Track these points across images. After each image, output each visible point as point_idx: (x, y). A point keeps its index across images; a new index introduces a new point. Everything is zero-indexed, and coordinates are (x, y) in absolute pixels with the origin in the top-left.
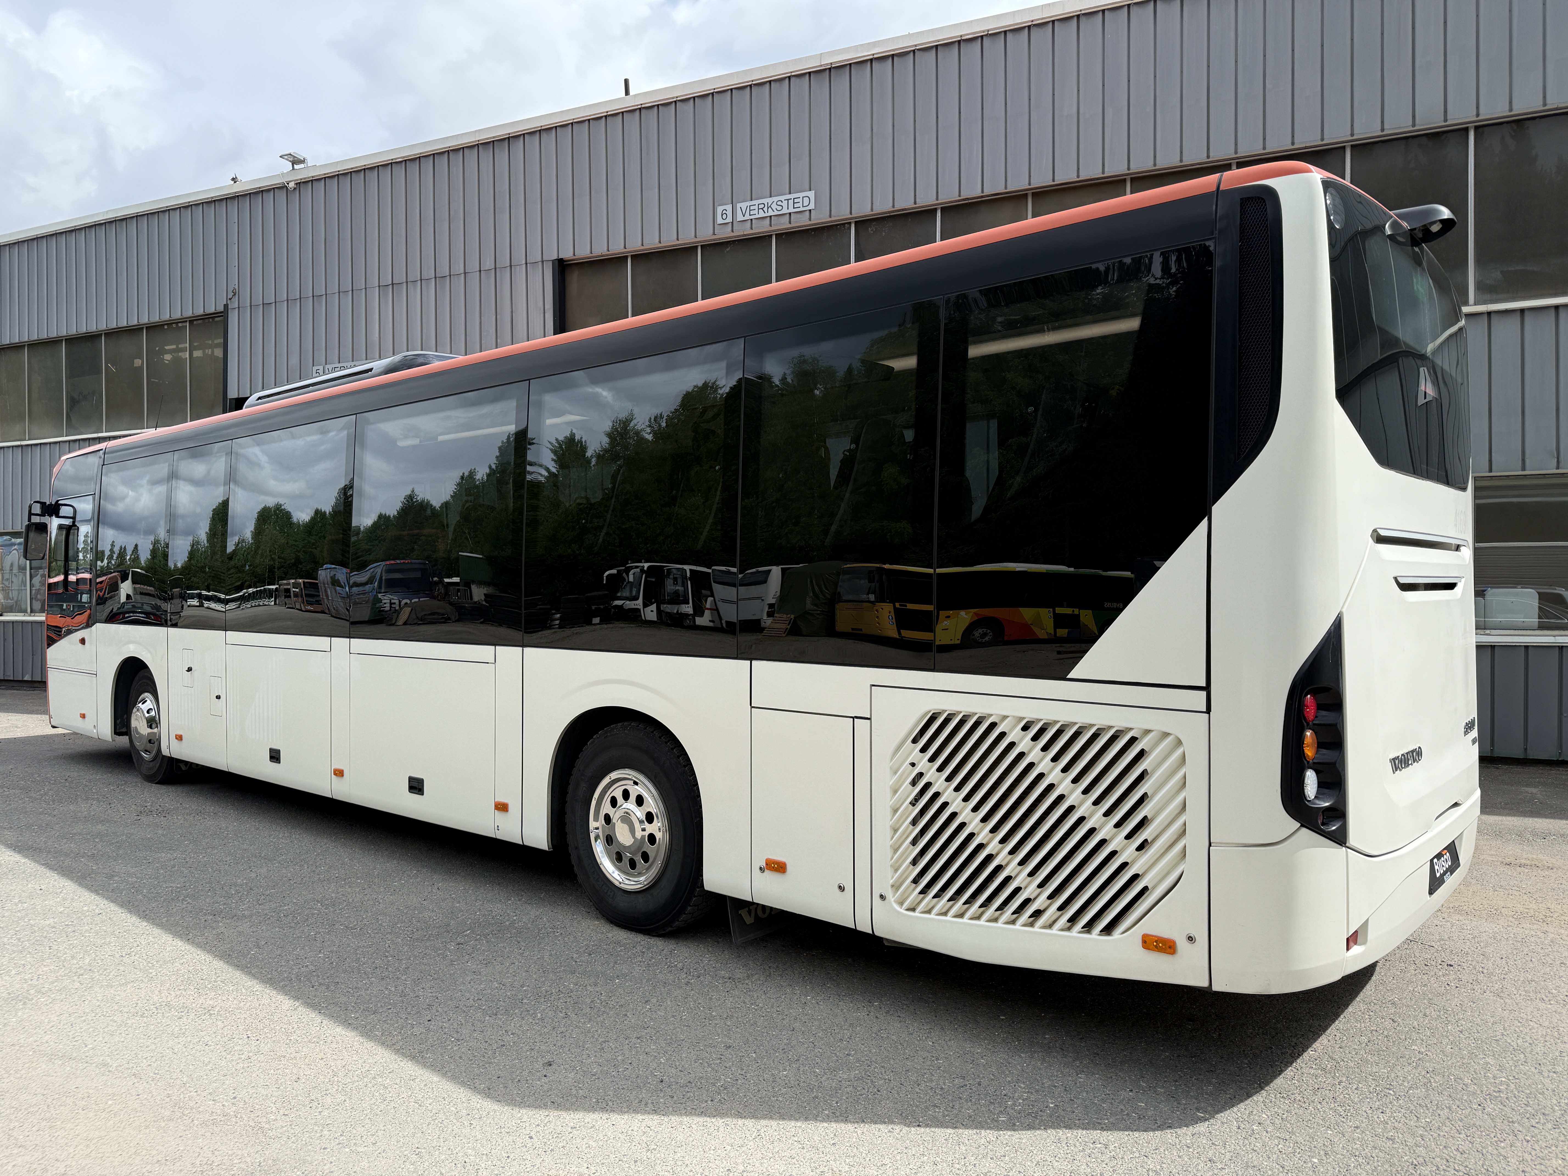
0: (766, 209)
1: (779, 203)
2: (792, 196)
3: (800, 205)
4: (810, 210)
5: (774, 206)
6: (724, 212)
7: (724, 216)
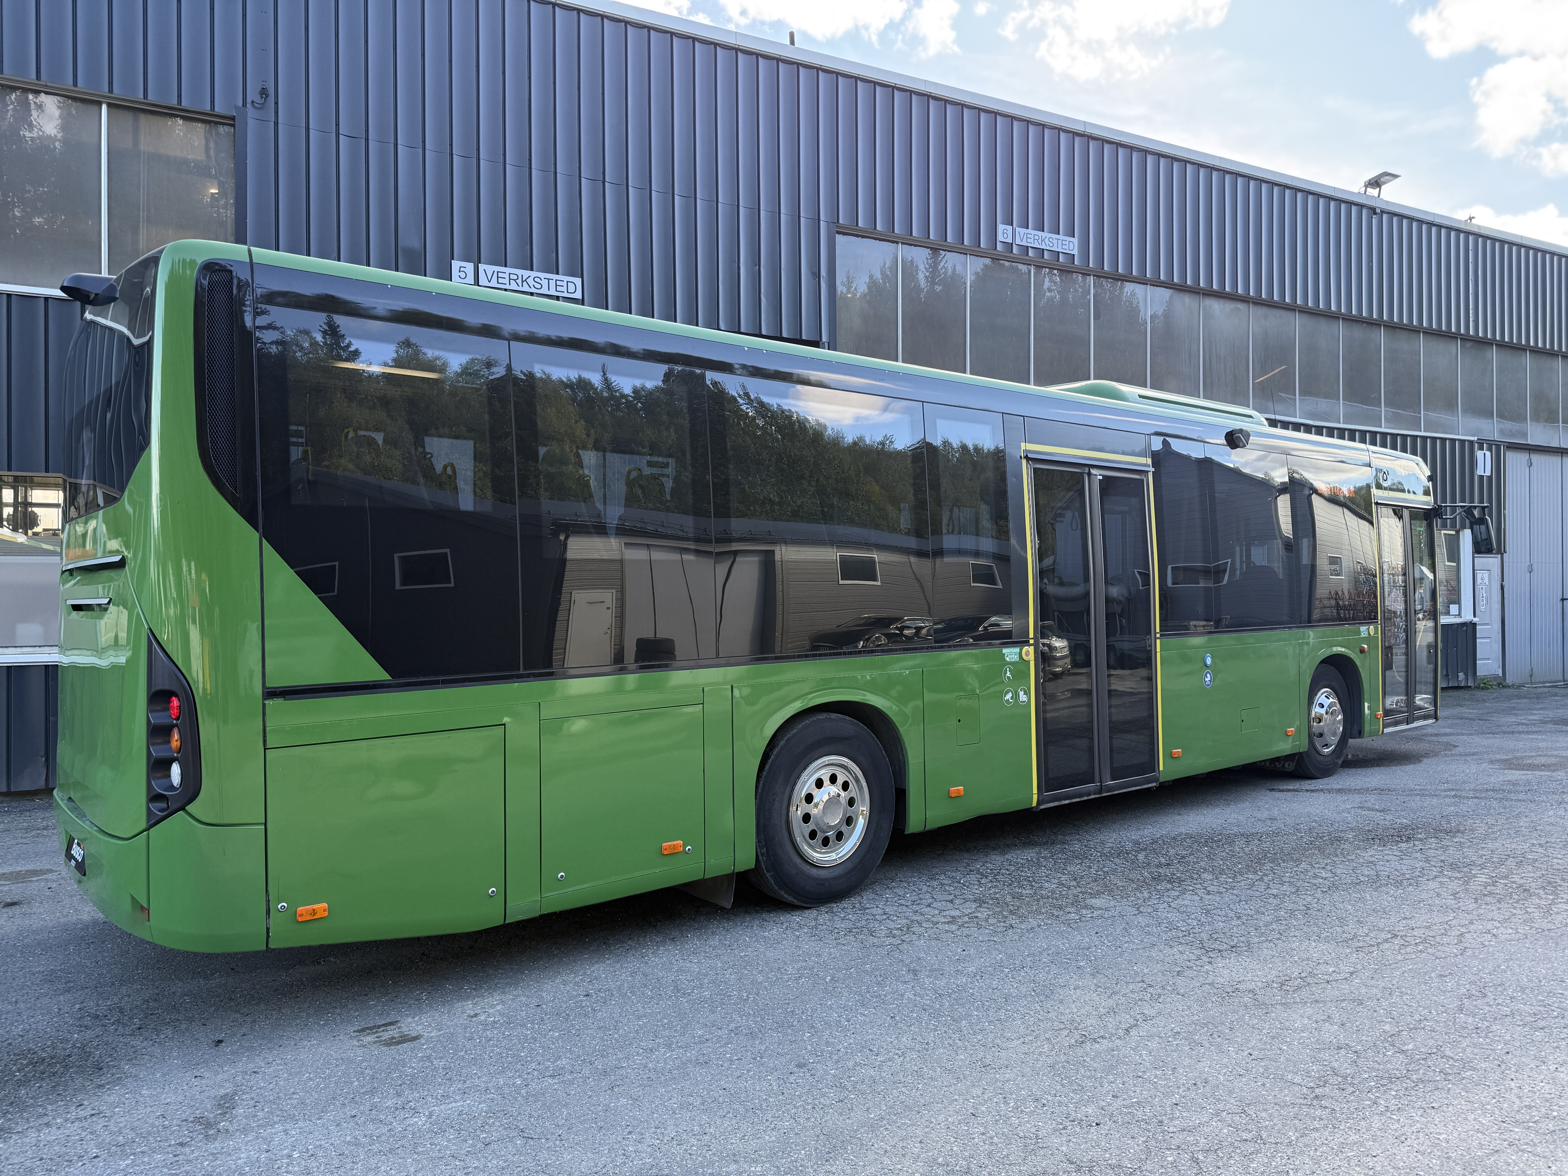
0: (1040, 241)
1: (1051, 240)
2: (1061, 237)
3: (1067, 247)
4: (1074, 255)
5: (1046, 240)
6: (1005, 231)
7: (1005, 235)
